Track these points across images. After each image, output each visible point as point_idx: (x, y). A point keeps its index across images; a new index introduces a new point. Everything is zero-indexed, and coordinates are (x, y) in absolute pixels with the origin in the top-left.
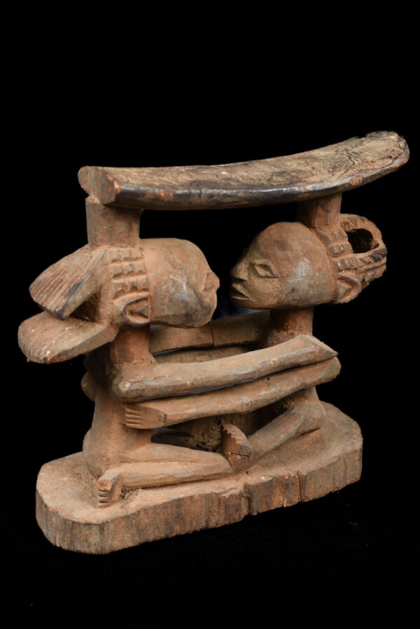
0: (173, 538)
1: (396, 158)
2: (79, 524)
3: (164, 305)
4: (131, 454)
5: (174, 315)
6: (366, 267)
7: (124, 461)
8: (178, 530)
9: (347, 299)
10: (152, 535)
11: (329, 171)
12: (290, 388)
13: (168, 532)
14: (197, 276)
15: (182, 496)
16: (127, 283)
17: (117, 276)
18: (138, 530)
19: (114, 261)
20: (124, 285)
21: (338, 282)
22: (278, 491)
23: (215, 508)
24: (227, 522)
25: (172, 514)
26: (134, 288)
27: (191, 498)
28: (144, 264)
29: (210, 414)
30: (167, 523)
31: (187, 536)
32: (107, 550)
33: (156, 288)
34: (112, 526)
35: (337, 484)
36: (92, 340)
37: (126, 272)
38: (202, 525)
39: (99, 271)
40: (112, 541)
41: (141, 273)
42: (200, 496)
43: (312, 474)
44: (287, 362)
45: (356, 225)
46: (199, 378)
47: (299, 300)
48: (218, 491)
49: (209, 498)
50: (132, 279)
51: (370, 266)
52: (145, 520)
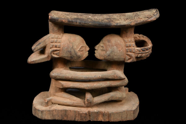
0: (63, 121)
1: (150, 18)
2: (37, 109)
3: (64, 53)
4: (57, 94)
5: (67, 57)
6: (138, 52)
7: (54, 95)
8: (65, 119)
9: (129, 61)
10: (57, 118)
11: (124, 20)
12: (105, 85)
13: (62, 118)
14: (77, 46)
15: (67, 109)
16: (54, 45)
17: (52, 42)
18: (53, 115)
19: (52, 38)
20: (53, 45)
21: (126, 56)
22: (100, 116)
23: (77, 115)
24: (81, 121)
25: (63, 114)
26: (56, 47)
27: (70, 110)
28: (61, 40)
29: (77, 87)
30: (62, 115)
31: (68, 121)
32: (43, 119)
33: (62, 48)
34: (45, 112)
35: (123, 119)
36: (42, 59)
37: (54, 42)
38: (73, 119)
39: (47, 40)
40: (45, 116)
41: (59, 42)
42: (73, 111)
43: (113, 114)
44: (104, 77)
45: (140, 38)
46: (73, 76)
47: (110, 59)
48: (79, 111)
49: (75, 112)
50: (56, 44)
51: (140, 52)
52: (55, 113)
